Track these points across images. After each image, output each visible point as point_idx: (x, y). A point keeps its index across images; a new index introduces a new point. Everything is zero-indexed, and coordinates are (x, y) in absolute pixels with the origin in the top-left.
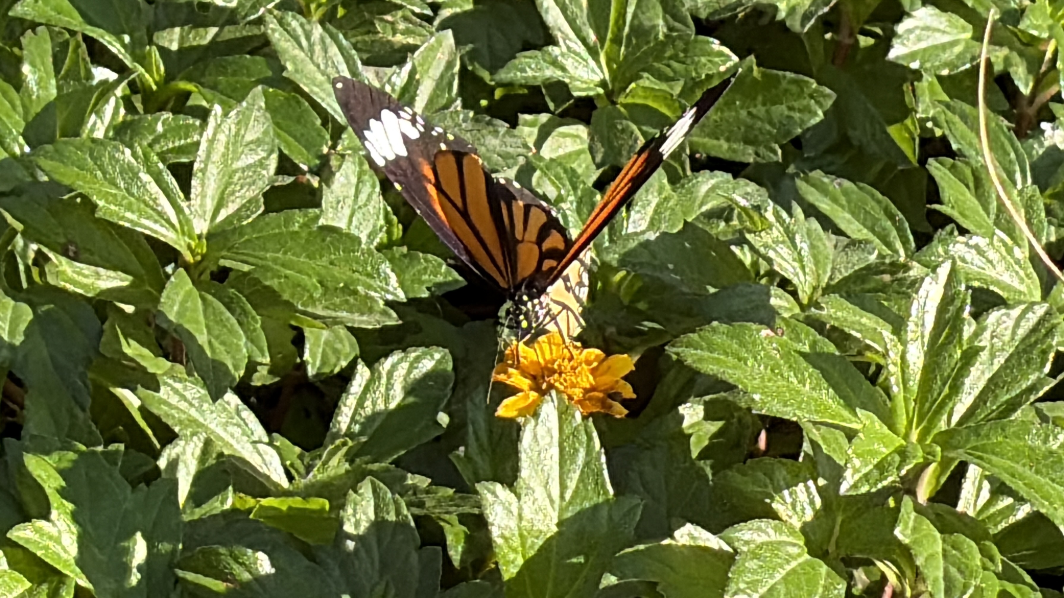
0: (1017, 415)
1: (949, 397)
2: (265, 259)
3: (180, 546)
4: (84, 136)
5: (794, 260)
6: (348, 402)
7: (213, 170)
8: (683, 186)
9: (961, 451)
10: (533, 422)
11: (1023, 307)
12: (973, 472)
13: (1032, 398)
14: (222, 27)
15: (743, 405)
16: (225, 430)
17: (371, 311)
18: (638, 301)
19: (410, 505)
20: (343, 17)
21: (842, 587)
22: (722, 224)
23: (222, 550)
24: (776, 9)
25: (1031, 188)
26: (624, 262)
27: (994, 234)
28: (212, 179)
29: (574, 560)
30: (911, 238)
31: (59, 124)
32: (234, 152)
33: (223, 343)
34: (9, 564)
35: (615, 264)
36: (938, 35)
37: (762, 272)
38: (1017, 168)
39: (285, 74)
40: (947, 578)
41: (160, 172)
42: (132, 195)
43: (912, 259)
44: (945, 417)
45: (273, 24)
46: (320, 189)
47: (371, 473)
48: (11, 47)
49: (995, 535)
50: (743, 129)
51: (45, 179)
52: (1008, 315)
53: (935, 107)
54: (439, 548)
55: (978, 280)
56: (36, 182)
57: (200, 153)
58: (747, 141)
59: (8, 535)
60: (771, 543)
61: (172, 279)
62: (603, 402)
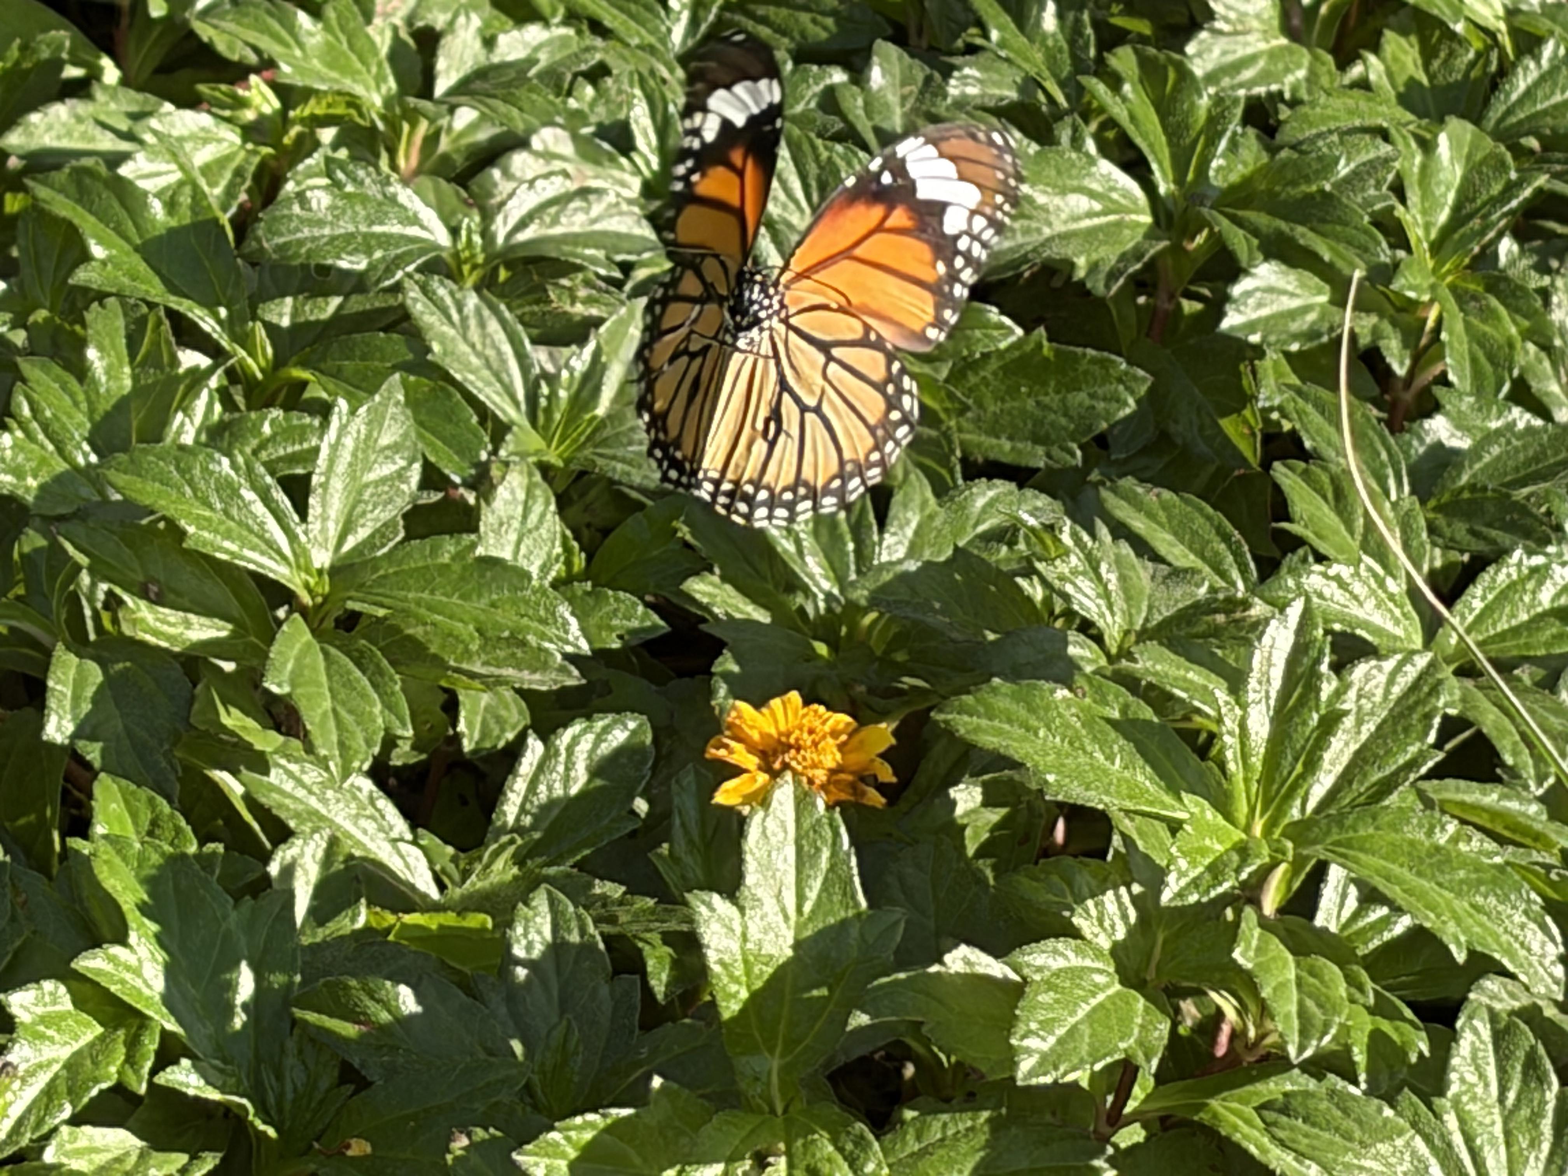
0: (1393, 800)
1: (1302, 777)
2: (405, 600)
3: (298, 978)
4: (168, 440)
5: (1099, 596)
6: (516, 787)
7: (337, 484)
8: (952, 499)
9: (1319, 847)
10: (761, 814)
11: (1399, 657)
12: (1336, 873)
13: (1412, 777)
14: (347, 296)
15: (1034, 786)
16: (356, 824)
17: (544, 666)
18: (895, 650)
19: (597, 921)
20: (507, 281)
21: (1165, 1027)
22: (1004, 549)
23: (353, 983)
24: (1072, 265)
25: (1409, 501)
26: (874, 601)
27: (1360, 560)
28: (337, 496)
29: (815, 993)
30: (1252, 565)
31: (135, 424)
32: (366, 459)
33: (350, 712)
34: (75, 1003)
35: (863, 602)
36: (1284, 299)
37: (1057, 610)
38: (1390, 471)
39: (430, 357)
40: (1302, 1013)
41: (268, 488)
42: (232, 519)
43: (1253, 593)
44: (1298, 802)
45: (413, 293)
46: (478, 506)
47: (547, 879)
48: (72, 324)
49: (1365, 957)
50: (1030, 425)
51: (118, 497)
52: (1380, 669)
53: (1281, 392)
54: (637, 977)
55: (1342, 622)
56: (106, 500)
57: (320, 462)
58: (1037, 439)
59: (73, 965)
60: (1071, 970)
61: (285, 627)
62: (853, 786)
